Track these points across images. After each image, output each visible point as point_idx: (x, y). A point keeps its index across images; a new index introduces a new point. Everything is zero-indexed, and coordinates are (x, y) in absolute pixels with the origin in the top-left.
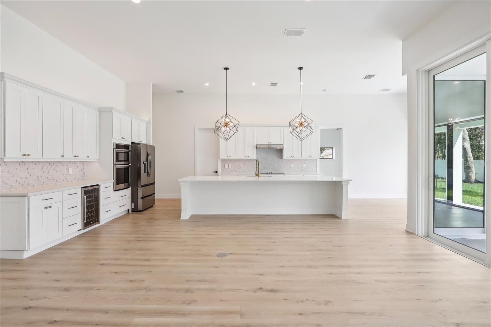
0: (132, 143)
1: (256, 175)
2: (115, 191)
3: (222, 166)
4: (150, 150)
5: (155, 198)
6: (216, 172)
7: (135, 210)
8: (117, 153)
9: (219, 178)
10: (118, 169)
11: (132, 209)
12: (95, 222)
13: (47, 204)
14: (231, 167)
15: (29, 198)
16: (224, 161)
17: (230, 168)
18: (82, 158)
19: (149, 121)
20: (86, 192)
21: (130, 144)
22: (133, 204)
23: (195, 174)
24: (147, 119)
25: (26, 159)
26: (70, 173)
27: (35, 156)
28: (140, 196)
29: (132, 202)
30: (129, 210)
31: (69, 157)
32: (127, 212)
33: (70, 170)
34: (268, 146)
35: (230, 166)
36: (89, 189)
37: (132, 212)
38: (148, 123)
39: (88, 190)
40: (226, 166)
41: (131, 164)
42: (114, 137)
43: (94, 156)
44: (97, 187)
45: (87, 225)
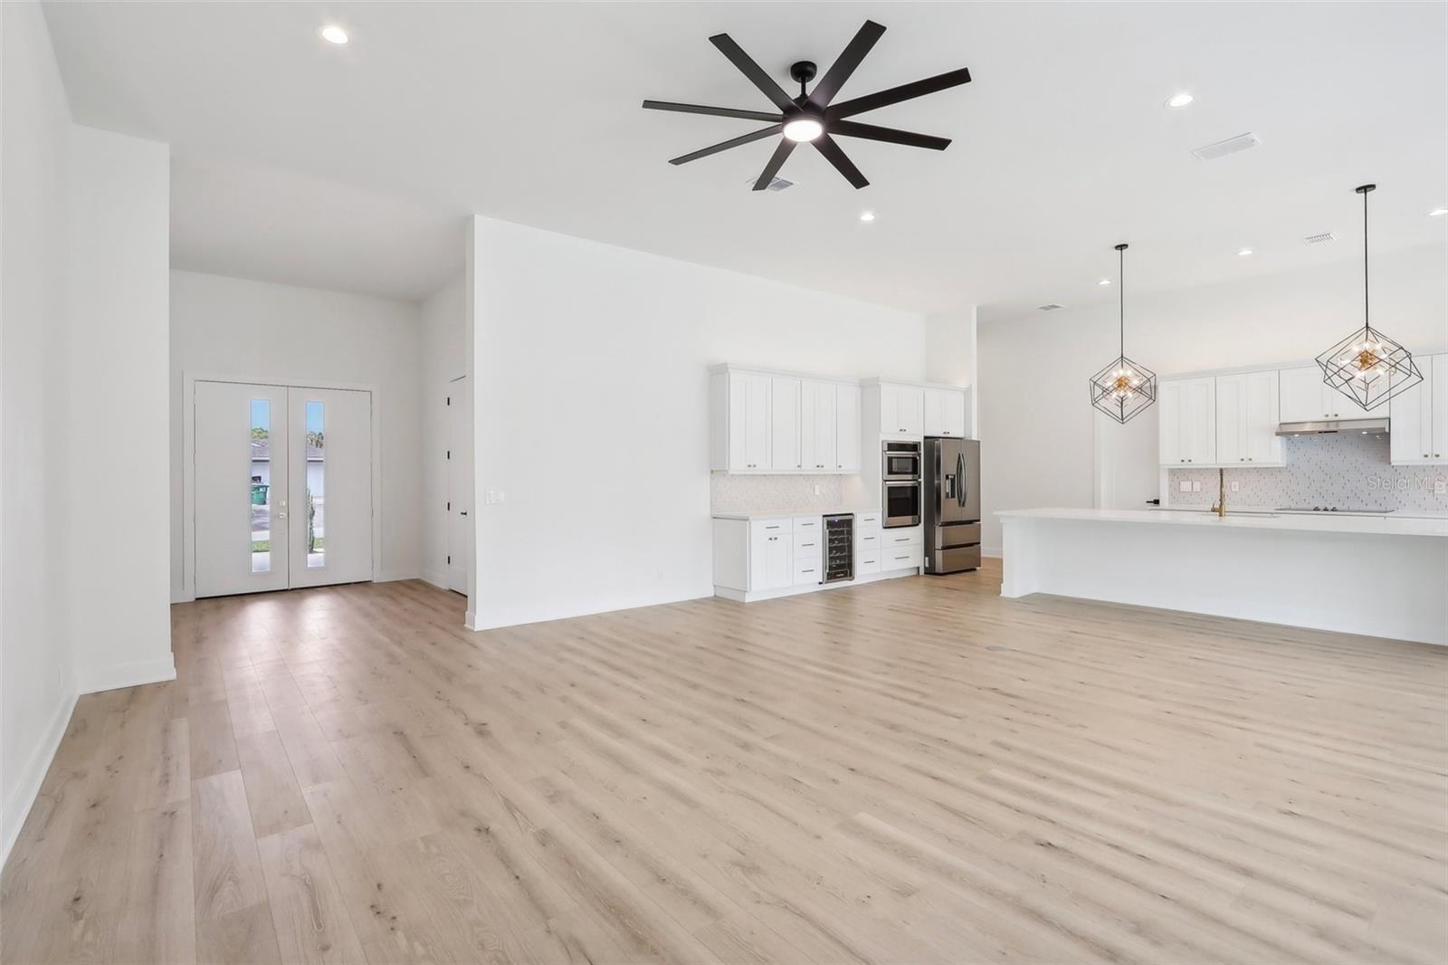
0: (926, 438)
1: (1213, 510)
2: (885, 528)
3: (1170, 486)
4: (968, 450)
5: (982, 555)
6: (1157, 502)
7: (930, 571)
8: (890, 460)
9: (1164, 517)
10: (890, 489)
11: (925, 567)
12: (846, 576)
13: (773, 533)
14: (1199, 490)
15: (750, 523)
16: (1176, 473)
17: (1196, 492)
18: (830, 468)
19: (969, 389)
20: (830, 524)
21: (922, 441)
22: (927, 559)
23: (1094, 504)
24: (963, 384)
25: (751, 471)
26: (817, 493)
27: (764, 467)
28: (939, 543)
29: (926, 554)
30: (918, 568)
31: (809, 467)
32: (915, 573)
33: (817, 487)
34: (1328, 426)
35: (1197, 486)
36: (836, 519)
37: (925, 573)
38: (967, 393)
39: (834, 521)
40: (1186, 486)
41: (922, 480)
42: (882, 430)
43: (851, 465)
44: (850, 517)
45: (832, 576)
